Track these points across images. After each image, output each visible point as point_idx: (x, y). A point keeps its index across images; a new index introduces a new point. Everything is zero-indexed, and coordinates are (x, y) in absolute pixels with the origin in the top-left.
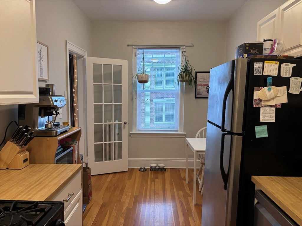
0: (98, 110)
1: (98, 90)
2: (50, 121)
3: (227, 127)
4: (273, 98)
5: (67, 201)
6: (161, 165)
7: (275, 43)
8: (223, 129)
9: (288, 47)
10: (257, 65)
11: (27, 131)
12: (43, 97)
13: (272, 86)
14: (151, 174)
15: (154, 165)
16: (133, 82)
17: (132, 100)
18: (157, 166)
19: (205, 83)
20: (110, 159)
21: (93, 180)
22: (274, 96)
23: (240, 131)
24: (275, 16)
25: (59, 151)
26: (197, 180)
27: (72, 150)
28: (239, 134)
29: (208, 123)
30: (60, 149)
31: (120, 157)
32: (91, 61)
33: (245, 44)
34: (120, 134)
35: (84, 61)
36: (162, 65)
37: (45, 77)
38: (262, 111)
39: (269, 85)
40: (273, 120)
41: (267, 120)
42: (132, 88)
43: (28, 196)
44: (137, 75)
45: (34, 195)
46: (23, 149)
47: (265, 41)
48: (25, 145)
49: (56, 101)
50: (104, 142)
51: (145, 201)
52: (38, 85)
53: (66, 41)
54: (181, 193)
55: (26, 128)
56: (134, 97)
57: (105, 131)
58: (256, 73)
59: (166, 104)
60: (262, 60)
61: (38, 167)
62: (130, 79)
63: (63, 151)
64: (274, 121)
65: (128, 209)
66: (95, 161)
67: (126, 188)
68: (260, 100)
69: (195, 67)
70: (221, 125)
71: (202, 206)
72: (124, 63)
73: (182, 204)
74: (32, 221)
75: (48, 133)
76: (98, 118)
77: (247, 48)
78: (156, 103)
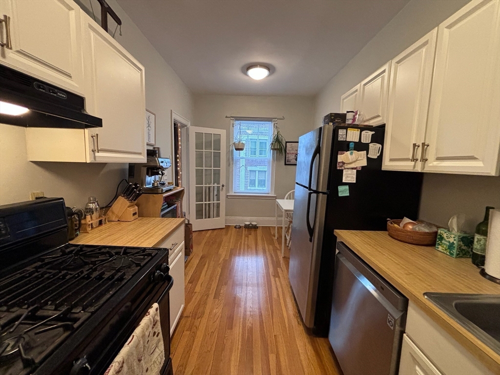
0: (199, 173)
1: (199, 157)
2: (156, 180)
3: (314, 187)
4: (355, 162)
5: (171, 249)
6: (254, 223)
7: (356, 114)
8: (310, 189)
9: (367, 118)
10: (341, 132)
11: (136, 187)
12: (151, 158)
13: (354, 150)
14: (245, 230)
15: (248, 223)
16: (231, 149)
17: (229, 165)
18: (251, 224)
19: (294, 152)
20: (209, 217)
21: (194, 235)
22: (355, 160)
23: (325, 191)
24: (357, 91)
25: (164, 207)
26: (285, 236)
27: (176, 207)
28: (324, 193)
29: (296, 185)
30: (165, 205)
31: (218, 215)
32: (193, 130)
33: (331, 114)
34: (218, 196)
35: (187, 130)
36: (255, 137)
37: (152, 142)
38: (345, 172)
39: (352, 150)
40: (354, 180)
41: (349, 180)
42: (230, 154)
43: (136, 243)
44: (234, 143)
45: (142, 242)
46: (132, 204)
47: (348, 112)
48: (135, 200)
49: (162, 162)
50: (204, 202)
51: (239, 254)
52: (146, 148)
53: (171, 111)
54: (271, 247)
55: (136, 185)
56: (231, 163)
57: (205, 192)
58: (340, 139)
59: (259, 171)
60: (346, 128)
61: (145, 220)
62: (228, 146)
63: (168, 207)
64: (355, 182)
65: (225, 261)
66: (197, 219)
67: (222, 243)
68: (344, 163)
69: (285, 138)
70: (308, 186)
71: (289, 258)
72: (223, 133)
73: (272, 256)
74: (140, 263)
75: (154, 190)
76: (199, 181)
77: (332, 118)
78: (250, 171)
